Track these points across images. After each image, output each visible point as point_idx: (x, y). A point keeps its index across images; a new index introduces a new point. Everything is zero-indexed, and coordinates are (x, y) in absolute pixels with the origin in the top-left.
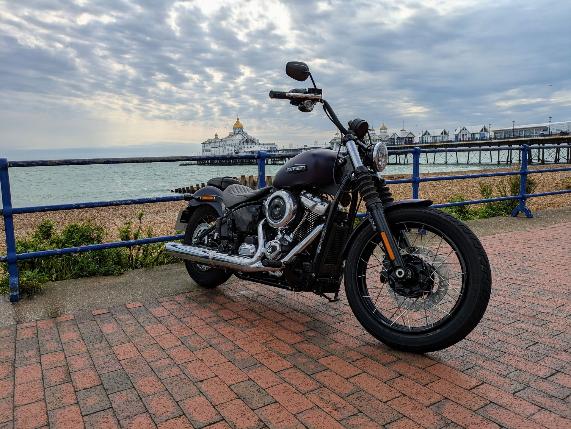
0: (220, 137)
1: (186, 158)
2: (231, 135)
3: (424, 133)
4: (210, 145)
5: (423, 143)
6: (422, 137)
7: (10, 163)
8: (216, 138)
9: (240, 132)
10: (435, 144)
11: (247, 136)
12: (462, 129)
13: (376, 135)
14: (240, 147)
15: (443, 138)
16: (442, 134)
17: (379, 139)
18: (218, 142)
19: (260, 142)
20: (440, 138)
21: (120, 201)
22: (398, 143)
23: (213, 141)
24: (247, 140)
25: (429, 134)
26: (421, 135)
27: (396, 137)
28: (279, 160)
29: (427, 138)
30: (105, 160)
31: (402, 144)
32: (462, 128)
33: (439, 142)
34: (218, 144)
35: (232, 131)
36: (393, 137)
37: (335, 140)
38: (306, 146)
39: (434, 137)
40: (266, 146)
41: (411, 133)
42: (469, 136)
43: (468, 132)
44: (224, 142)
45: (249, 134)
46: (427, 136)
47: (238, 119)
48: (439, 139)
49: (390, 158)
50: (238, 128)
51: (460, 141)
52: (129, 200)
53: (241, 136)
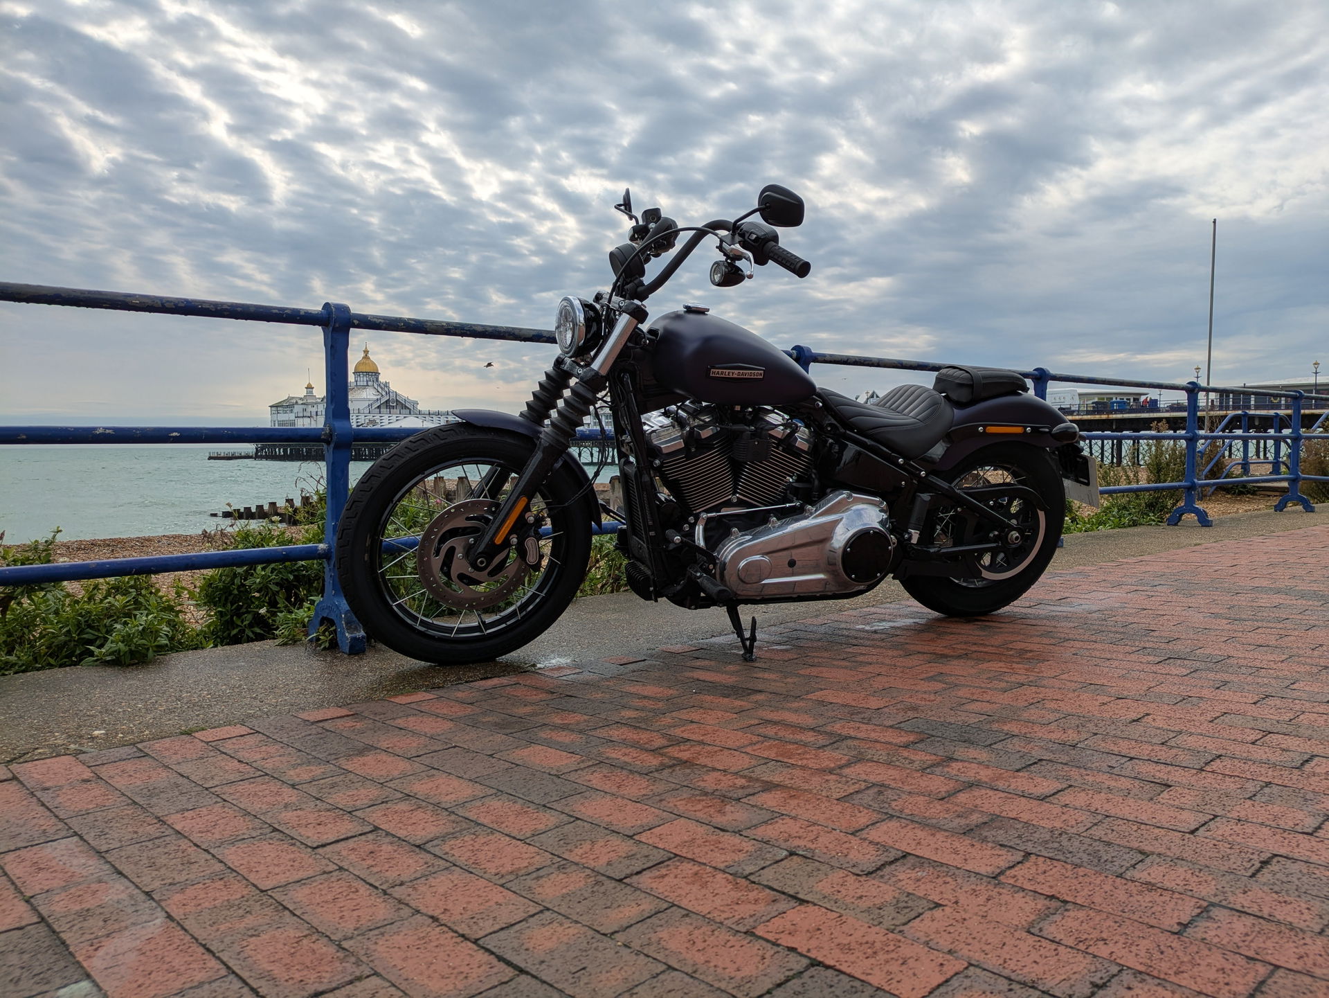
0: (318, 393)
4: (292, 411)
8: (309, 394)
9: (370, 383)
11: (388, 393)
14: (370, 417)
18: (312, 405)
19: (419, 407)
23: (300, 402)
24: (387, 402)
34: (314, 410)
35: (352, 378)
40: (435, 418)
45: (393, 388)
47: (366, 352)
50: (367, 373)
53: (374, 392)
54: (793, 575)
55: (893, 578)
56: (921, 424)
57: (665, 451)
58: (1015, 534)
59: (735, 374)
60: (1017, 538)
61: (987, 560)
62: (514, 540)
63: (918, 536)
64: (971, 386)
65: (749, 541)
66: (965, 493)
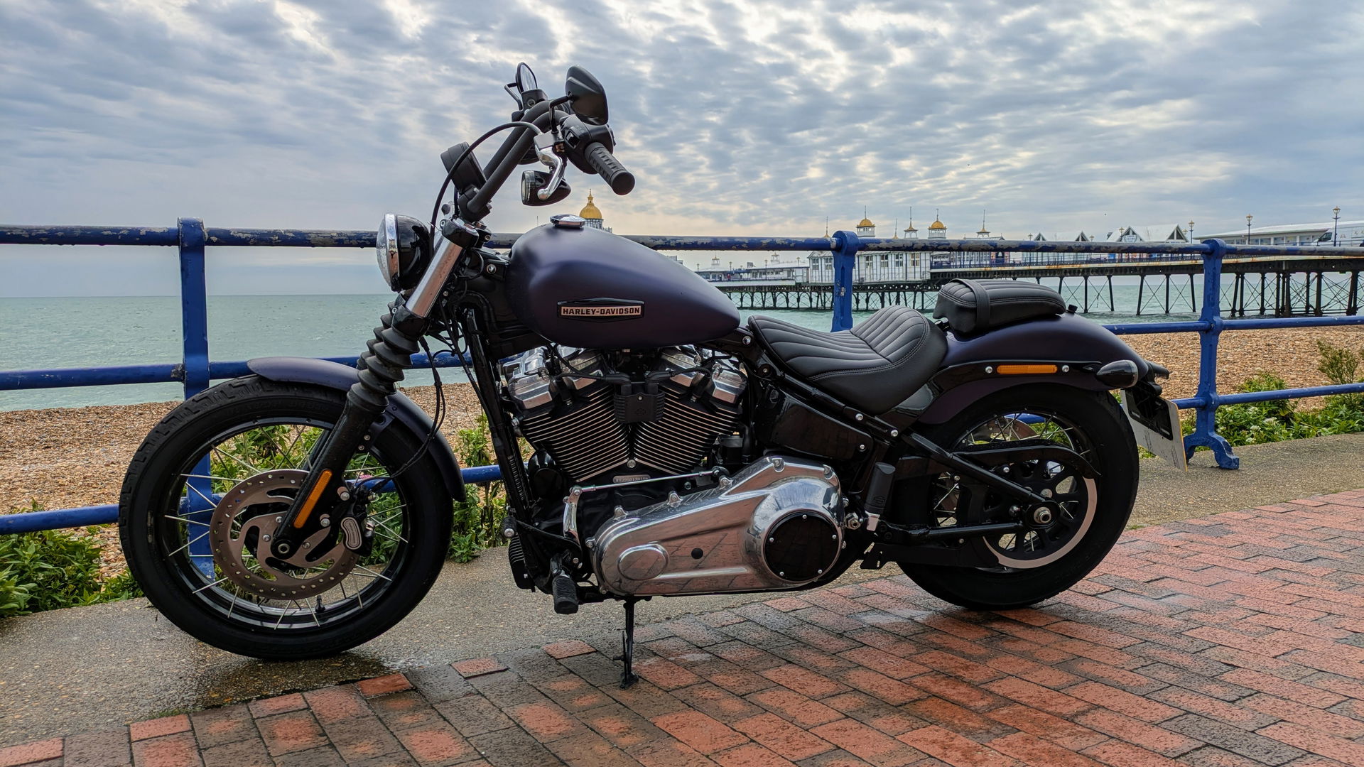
5: (1030, 264)
7: (212, 232)
10: (1060, 267)
22: (973, 263)
31: (980, 266)
32: (1125, 229)
38: (751, 264)
47: (590, 198)
51: (1121, 261)
54: (697, 568)
55: (863, 567)
56: (891, 367)
57: (528, 406)
58: (1045, 511)
59: (597, 311)
60: (1046, 517)
61: (1007, 541)
62: (325, 521)
63: (877, 520)
64: (974, 311)
65: (635, 524)
66: (963, 457)
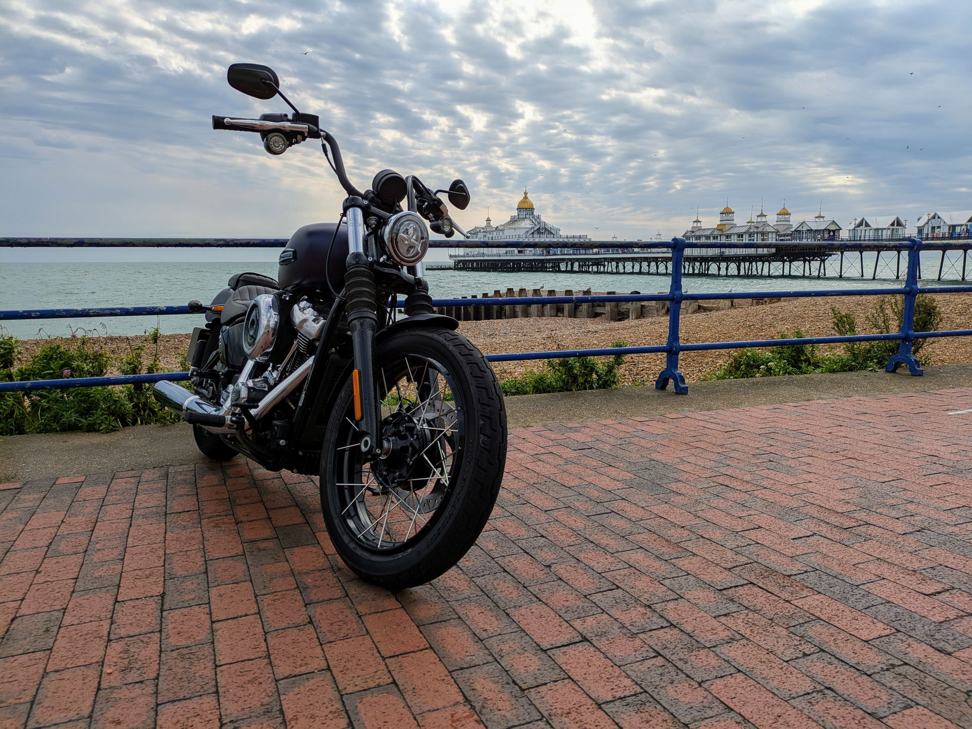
0: (494, 224)
1: (222, 242)
2: (513, 221)
3: (857, 222)
4: (477, 237)
5: (855, 240)
6: (854, 229)
8: (489, 225)
9: (528, 216)
10: (878, 243)
11: (540, 223)
12: (931, 216)
13: (769, 225)
15: (894, 233)
16: (893, 224)
17: (772, 232)
18: (490, 232)
19: (561, 233)
20: (889, 232)
21: (101, 309)
23: (482, 230)
24: (538, 229)
25: (867, 225)
26: (852, 227)
27: (805, 228)
28: (592, 265)
29: (863, 232)
30: (75, 241)
32: (932, 214)
33: (886, 240)
34: (491, 236)
35: (515, 213)
36: (800, 229)
37: (693, 232)
39: (877, 230)
41: (834, 222)
42: (945, 230)
43: (942, 224)
44: (501, 232)
45: (543, 219)
46: (863, 228)
48: (886, 234)
49: (792, 266)
50: (526, 209)
51: (927, 239)
52: (118, 309)
53: (530, 222)
